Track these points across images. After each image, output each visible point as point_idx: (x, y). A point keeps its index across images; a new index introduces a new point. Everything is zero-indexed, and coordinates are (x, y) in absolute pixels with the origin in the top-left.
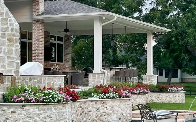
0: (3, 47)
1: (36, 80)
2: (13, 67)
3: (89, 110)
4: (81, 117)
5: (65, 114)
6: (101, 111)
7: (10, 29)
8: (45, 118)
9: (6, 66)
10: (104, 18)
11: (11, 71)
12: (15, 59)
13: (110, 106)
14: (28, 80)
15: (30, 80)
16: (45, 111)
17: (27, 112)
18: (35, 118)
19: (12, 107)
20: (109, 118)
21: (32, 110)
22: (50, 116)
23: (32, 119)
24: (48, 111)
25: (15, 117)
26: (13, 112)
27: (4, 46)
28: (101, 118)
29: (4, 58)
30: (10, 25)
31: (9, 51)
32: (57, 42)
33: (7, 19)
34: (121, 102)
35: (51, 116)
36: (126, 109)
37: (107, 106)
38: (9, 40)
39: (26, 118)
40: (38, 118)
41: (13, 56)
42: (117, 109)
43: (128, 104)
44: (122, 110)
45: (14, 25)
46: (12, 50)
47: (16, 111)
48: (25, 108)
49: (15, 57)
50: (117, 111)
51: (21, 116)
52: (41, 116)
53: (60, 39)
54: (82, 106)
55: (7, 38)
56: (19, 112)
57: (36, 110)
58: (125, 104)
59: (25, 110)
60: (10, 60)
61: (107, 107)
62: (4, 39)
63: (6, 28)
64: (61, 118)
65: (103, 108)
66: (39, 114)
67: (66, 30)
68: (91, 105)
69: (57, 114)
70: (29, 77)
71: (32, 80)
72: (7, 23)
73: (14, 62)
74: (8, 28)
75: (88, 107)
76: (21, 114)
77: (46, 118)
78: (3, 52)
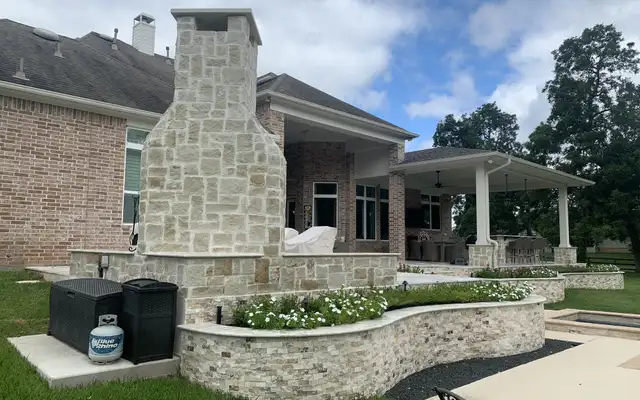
0: (242, 196)
1: (327, 265)
2: (262, 237)
3: (448, 329)
4: (427, 345)
5: (369, 357)
6: (475, 330)
7: (256, 158)
8: (307, 373)
9: (248, 237)
10: (491, 162)
11: (256, 249)
12: (267, 221)
13: (495, 319)
14: (305, 266)
15: (310, 266)
16: (305, 354)
17: (257, 356)
18: (279, 372)
19: (224, 341)
20: (494, 346)
21: (270, 351)
22: (321, 366)
23: (271, 375)
24: (315, 354)
25: (228, 366)
26: (226, 355)
27: (244, 192)
28: (476, 345)
29: (243, 219)
30: (256, 149)
31: (254, 202)
32: (431, 204)
33: (251, 136)
34: (519, 310)
35: (324, 367)
36: (531, 324)
37: (487, 319)
38: (254, 180)
39: (254, 372)
40: (286, 373)
41: (264, 214)
42: (512, 324)
43: (535, 313)
44: (522, 326)
45: (266, 148)
46: (260, 200)
47: (232, 352)
48: (253, 345)
49: (268, 216)
50: (511, 329)
51: (243, 365)
52: (296, 367)
53: (435, 199)
54: (428, 321)
55: (249, 177)
56: (239, 355)
57: (280, 351)
58: (529, 314)
59: (253, 351)
60: (255, 224)
61: (487, 322)
62: (243, 179)
63: (248, 155)
64: (357, 369)
65: (478, 323)
66: (289, 361)
67: (439, 185)
68: (451, 319)
69: (342, 360)
70: (306, 260)
71: (315, 266)
72: (251, 145)
73: (264, 227)
74: (253, 154)
75: (444, 322)
76: (243, 361)
77: (310, 372)
78: (240, 207)
